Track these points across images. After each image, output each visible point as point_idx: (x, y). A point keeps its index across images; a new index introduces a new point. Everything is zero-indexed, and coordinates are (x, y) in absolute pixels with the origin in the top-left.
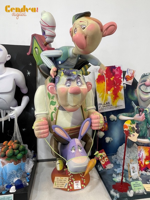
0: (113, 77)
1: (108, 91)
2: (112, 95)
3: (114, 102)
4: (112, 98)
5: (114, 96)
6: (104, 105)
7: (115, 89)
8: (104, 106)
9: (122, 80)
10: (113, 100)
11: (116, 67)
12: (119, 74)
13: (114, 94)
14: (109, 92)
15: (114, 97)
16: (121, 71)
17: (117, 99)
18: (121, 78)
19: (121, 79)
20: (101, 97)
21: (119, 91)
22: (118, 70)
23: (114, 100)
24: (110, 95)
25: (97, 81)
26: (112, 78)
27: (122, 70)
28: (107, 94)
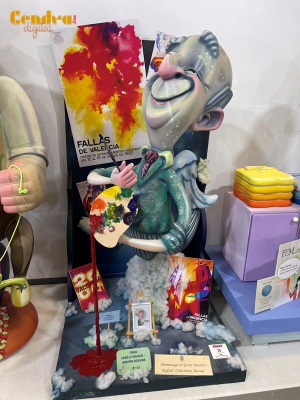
0: (114, 61)
1: (100, 105)
2: (114, 117)
3: (122, 136)
4: (117, 125)
5: (120, 119)
6: (94, 146)
7: (121, 97)
8: (95, 150)
9: (142, 69)
10: (121, 131)
11: (119, 26)
12: (131, 50)
13: (120, 115)
14: (105, 108)
15: (121, 124)
16: (136, 42)
17: (131, 127)
18: (140, 64)
19: (138, 66)
20: (82, 123)
21: (136, 105)
22: (128, 36)
23: (123, 132)
24: (109, 117)
25: (62, 71)
26: (110, 63)
27: (140, 38)
28: (101, 112)
